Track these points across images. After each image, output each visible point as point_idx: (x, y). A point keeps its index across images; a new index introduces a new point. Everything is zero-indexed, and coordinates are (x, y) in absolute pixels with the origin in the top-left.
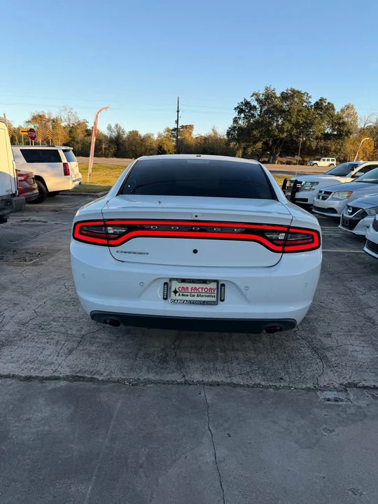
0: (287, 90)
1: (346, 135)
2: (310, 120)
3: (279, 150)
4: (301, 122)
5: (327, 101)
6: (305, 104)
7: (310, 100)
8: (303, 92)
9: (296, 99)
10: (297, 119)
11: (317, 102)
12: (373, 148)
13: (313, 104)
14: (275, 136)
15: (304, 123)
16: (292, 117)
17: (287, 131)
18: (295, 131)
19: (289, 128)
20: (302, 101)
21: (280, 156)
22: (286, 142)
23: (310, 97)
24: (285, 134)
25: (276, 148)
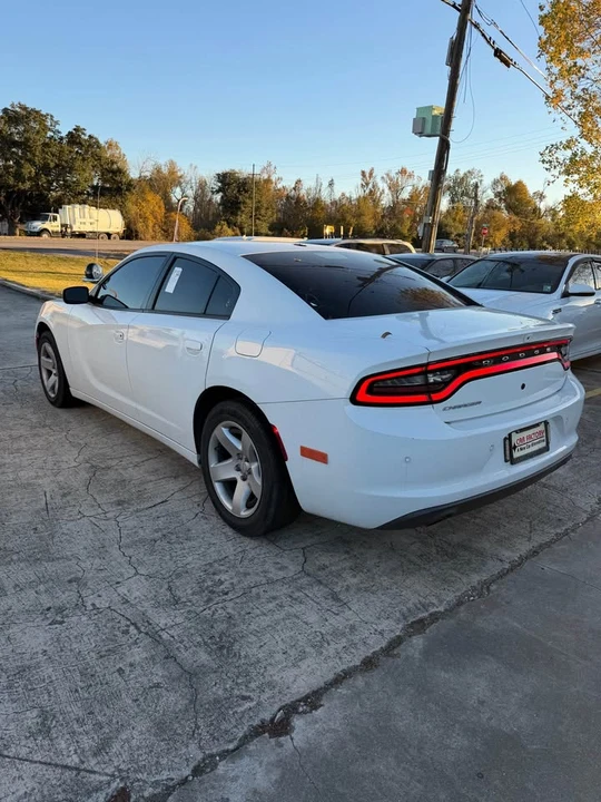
0: (12, 106)
1: (128, 190)
2: (66, 162)
3: (18, 211)
4: (52, 165)
5: (88, 133)
6: (50, 134)
7: (57, 127)
8: (43, 113)
9: (32, 124)
10: (45, 158)
11: (70, 133)
12: (163, 210)
13: (64, 134)
14: (9, 186)
15: (57, 166)
16: (34, 155)
17: (30, 179)
18: (44, 179)
19: (33, 174)
20: (46, 128)
21: (21, 221)
22: (30, 198)
23: (57, 123)
24: (28, 185)
25: (13, 208)
